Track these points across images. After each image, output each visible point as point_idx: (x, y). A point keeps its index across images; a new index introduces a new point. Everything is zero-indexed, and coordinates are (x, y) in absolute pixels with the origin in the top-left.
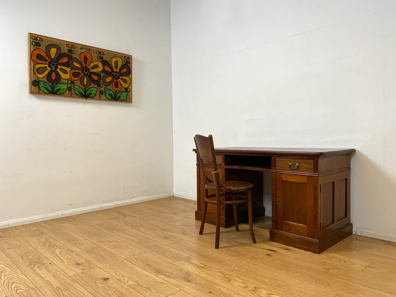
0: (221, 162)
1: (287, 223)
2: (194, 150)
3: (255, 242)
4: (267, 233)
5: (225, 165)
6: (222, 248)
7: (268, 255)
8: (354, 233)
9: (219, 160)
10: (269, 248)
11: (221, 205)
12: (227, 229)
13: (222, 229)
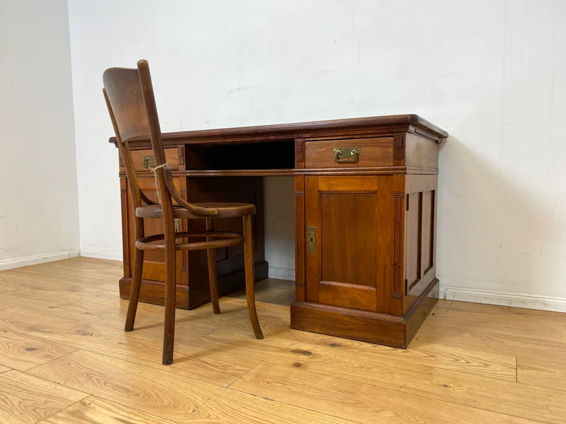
0: (177, 162)
1: (329, 286)
2: (112, 140)
3: (259, 335)
4: (284, 313)
5: (187, 169)
6: (180, 360)
7: (298, 365)
8: (441, 297)
9: (174, 158)
10: (294, 347)
11: (179, 254)
12: (192, 313)
13: (179, 314)
